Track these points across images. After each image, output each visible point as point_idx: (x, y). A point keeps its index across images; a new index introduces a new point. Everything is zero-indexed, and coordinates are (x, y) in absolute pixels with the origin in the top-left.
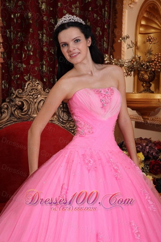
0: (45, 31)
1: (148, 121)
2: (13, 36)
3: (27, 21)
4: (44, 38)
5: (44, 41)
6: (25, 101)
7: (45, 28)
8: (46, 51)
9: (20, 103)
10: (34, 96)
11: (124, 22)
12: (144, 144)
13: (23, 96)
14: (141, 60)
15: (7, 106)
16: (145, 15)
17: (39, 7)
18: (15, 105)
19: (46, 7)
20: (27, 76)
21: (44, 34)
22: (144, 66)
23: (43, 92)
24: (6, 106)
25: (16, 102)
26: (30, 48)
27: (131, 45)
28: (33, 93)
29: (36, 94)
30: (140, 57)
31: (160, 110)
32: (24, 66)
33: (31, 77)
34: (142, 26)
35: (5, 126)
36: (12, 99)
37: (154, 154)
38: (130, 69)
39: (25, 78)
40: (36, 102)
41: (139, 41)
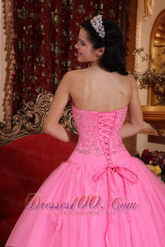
0: (57, 43)
1: (164, 135)
2: (25, 48)
3: (39, 33)
4: (56, 50)
5: (56, 53)
6: (37, 113)
7: (58, 40)
8: (58, 63)
9: (32, 115)
10: (45, 108)
11: (137, 34)
12: (161, 157)
13: (35, 108)
14: (156, 73)
15: (19, 118)
16: (160, 28)
17: (52, 19)
18: (26, 118)
19: (58, 20)
20: (39, 88)
21: (57, 46)
22: (159, 79)
24: (17, 118)
25: (27, 114)
26: (42, 60)
27: (146, 58)
28: (45, 105)
29: (48, 106)
30: (155, 70)
32: (36, 78)
34: (156, 38)
35: (16, 138)
36: (24, 111)
38: (145, 81)
39: (36, 90)
41: (153, 54)
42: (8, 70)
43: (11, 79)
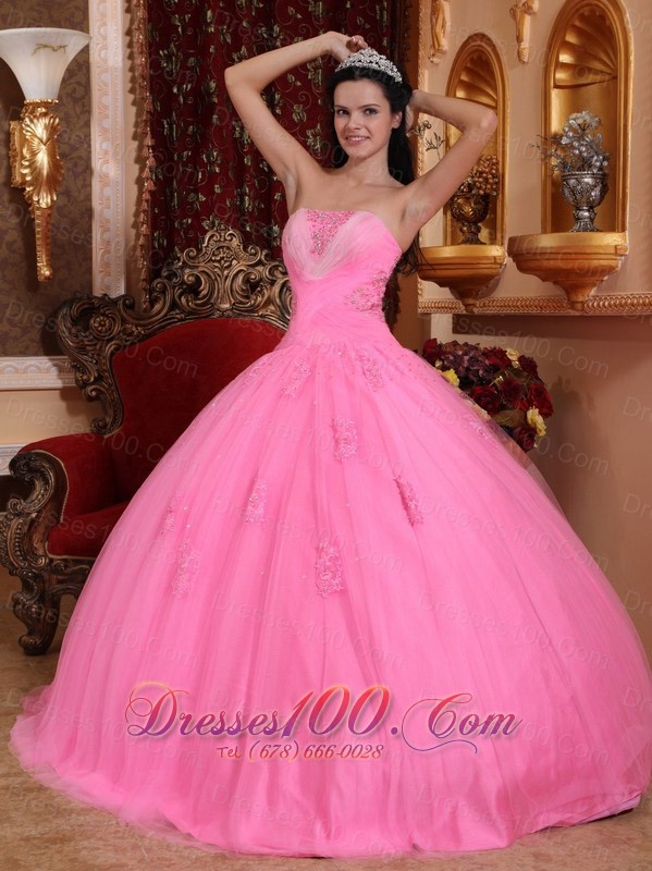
2: (177, 133)
3: (206, 99)
6: (204, 274)
8: (250, 164)
9: (193, 279)
10: (223, 262)
12: (460, 353)
13: (199, 263)
15: (164, 285)
18: (181, 284)
20: (209, 220)
23: (242, 254)
24: (161, 286)
25: (184, 276)
26: (214, 158)
27: (435, 143)
28: (221, 256)
29: (227, 257)
32: (202, 198)
33: (216, 222)
36: (176, 271)
37: (481, 372)
39: (204, 224)
40: (227, 277)
41: (452, 135)
42: (139, 181)
43: (147, 201)
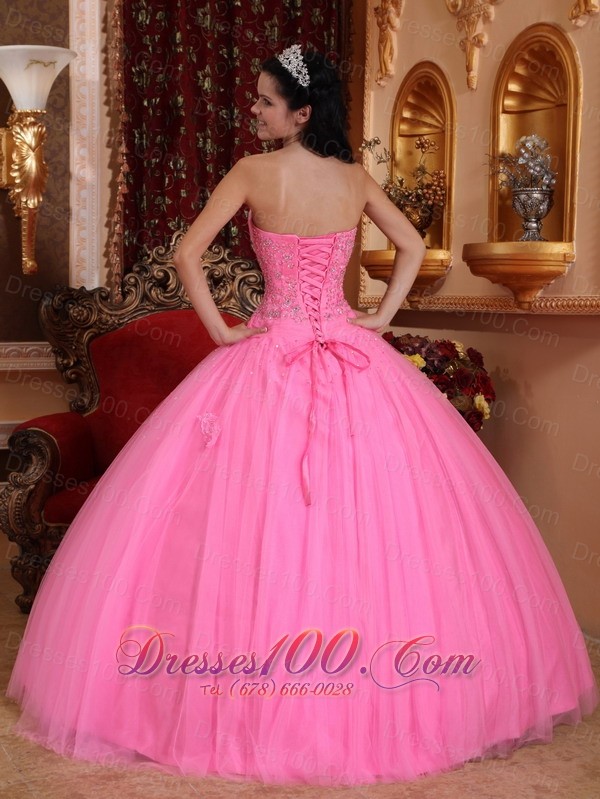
0: (209, 132)
1: (420, 307)
4: (208, 146)
5: (208, 152)
7: (211, 126)
9: (161, 274)
11: (366, 115)
14: (404, 186)
15: (136, 280)
16: (411, 100)
17: (199, 85)
19: (212, 86)
21: (209, 138)
24: (132, 280)
27: (384, 158)
30: (402, 180)
31: (443, 281)
32: (168, 201)
33: (182, 224)
34: (404, 120)
35: (130, 319)
37: (436, 362)
39: (170, 225)
41: (398, 150)
42: (113, 185)
43: (120, 203)
